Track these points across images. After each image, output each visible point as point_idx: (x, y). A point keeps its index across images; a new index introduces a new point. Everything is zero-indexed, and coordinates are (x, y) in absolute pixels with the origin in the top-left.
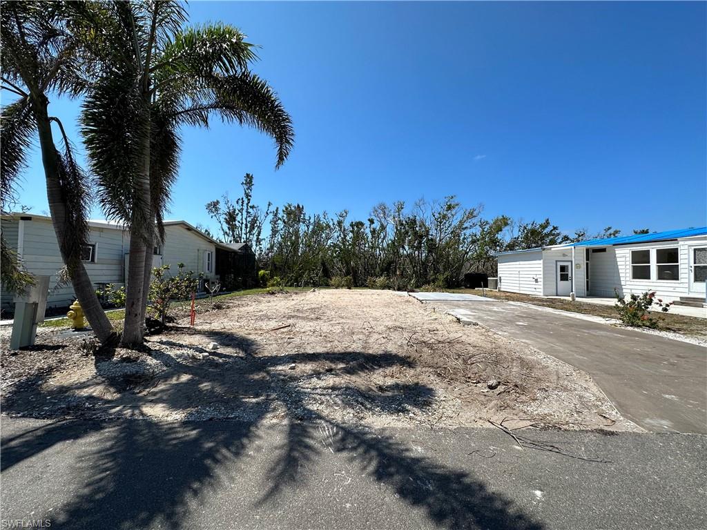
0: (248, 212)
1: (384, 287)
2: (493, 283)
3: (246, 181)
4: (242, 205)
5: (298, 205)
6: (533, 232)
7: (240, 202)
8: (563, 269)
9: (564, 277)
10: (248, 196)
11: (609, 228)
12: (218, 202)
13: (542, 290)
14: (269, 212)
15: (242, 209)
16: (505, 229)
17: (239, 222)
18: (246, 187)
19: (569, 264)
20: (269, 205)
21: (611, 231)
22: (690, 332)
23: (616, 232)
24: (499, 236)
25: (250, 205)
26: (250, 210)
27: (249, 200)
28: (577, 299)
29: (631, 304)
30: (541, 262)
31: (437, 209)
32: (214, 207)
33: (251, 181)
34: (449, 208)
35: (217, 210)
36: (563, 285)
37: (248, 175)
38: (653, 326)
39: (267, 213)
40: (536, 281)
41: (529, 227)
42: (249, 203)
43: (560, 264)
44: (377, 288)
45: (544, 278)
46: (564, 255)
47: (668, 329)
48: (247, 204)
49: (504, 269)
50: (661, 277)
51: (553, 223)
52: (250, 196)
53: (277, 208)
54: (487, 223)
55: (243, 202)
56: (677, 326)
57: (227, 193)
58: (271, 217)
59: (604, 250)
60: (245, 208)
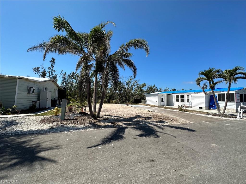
0: (52, 73)
1: (116, 103)
2: (144, 102)
3: (52, 60)
4: (50, 70)
5: (73, 72)
6: (151, 88)
7: (49, 68)
8: (162, 99)
9: (162, 101)
10: (52, 66)
11: (167, 88)
12: (39, 68)
13: (158, 104)
14: (62, 74)
15: (50, 71)
16: (145, 87)
17: (48, 76)
18: (52, 63)
19: (163, 98)
20: (62, 71)
21: (167, 89)
22: (189, 112)
23: (168, 89)
24: (143, 88)
25: (53, 70)
26: (53, 72)
27: (53, 68)
28: (166, 106)
29: (181, 107)
30: (158, 97)
31: (127, 80)
32: (37, 70)
33: (54, 61)
34: (131, 79)
35: (38, 71)
36: (162, 103)
37: (53, 58)
38: (184, 111)
39: (61, 74)
40: (156, 102)
41: (150, 87)
42: (53, 69)
43: (162, 97)
44: (113, 103)
45: (158, 101)
46: (162, 95)
47: (188, 112)
48: (52, 70)
49: (147, 98)
50: (181, 101)
51: (156, 86)
52: (53, 67)
53: (66, 73)
54: (139, 84)
55: (50, 69)
56: (187, 111)
57: (43, 64)
58: (62, 76)
59: (170, 94)
60: (51, 71)
